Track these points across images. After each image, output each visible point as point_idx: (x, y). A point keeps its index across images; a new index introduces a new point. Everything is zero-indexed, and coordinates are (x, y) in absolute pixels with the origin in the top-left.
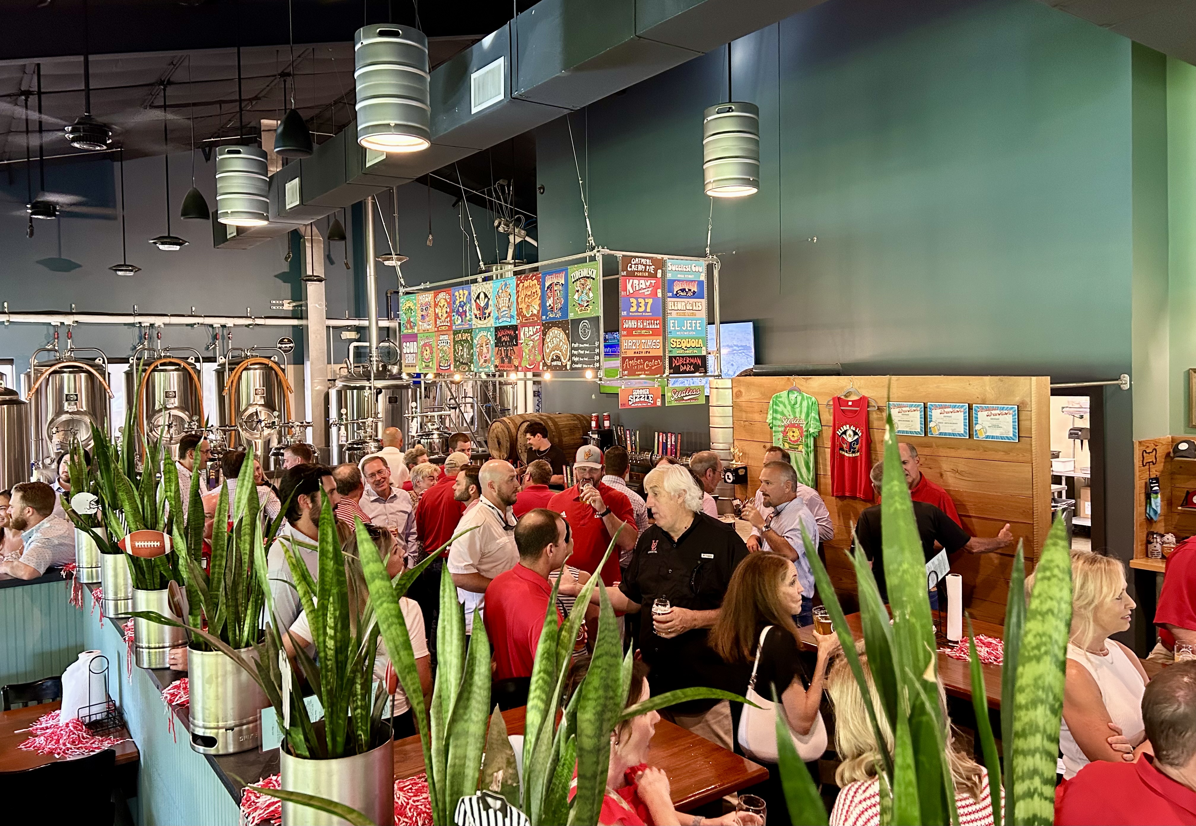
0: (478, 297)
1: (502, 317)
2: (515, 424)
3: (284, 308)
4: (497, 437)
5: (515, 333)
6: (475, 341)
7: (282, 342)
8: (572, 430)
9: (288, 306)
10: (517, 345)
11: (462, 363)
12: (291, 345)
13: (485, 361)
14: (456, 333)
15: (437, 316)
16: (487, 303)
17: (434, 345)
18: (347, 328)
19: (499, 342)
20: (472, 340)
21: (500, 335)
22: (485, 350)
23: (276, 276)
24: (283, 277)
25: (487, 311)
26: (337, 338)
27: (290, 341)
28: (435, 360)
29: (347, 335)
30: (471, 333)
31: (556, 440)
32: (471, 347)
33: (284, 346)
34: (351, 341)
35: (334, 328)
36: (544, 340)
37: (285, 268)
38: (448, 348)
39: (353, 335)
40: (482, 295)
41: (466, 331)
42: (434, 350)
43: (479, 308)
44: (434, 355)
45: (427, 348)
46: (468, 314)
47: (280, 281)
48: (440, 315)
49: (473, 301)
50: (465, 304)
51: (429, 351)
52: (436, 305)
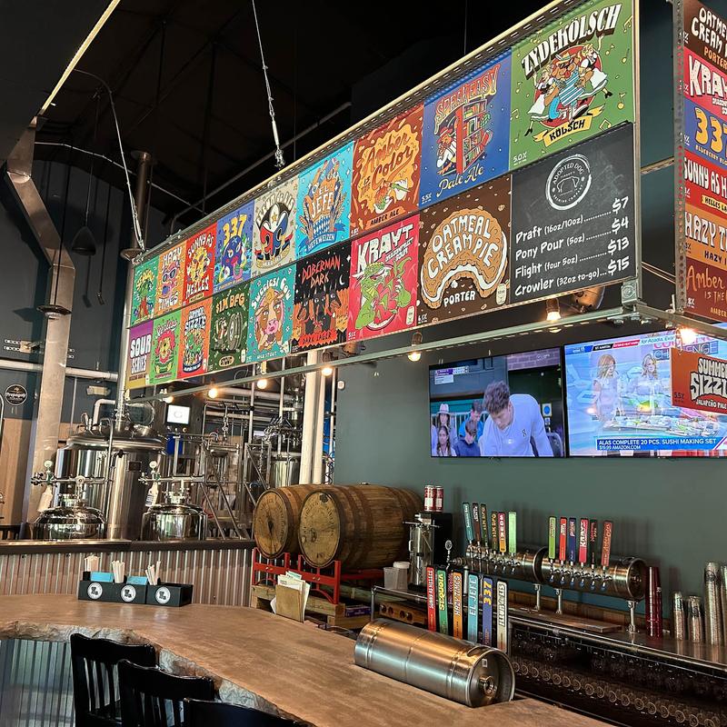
0: (267, 218)
1: (316, 236)
2: (297, 497)
3: (20, 350)
4: (269, 517)
5: (343, 261)
6: (254, 304)
7: (11, 390)
8: (388, 510)
9: (24, 348)
10: (347, 286)
11: (225, 353)
12: (23, 395)
13: (271, 338)
14: (218, 297)
15: (188, 280)
16: (286, 220)
17: (177, 332)
18: (95, 381)
19: (303, 291)
20: (247, 304)
21: (306, 276)
22: (272, 315)
23: (16, 312)
24: (26, 314)
25: (283, 238)
26: (82, 393)
27: (22, 391)
28: (177, 358)
29: (95, 390)
30: (246, 291)
31: (364, 524)
32: (245, 316)
33: (13, 395)
34: (99, 397)
35: (81, 379)
36: (422, 251)
37: (28, 302)
38: (201, 332)
39: (100, 391)
40: (276, 210)
41: (236, 289)
42: (178, 341)
43: (266, 237)
44: (177, 349)
45: (167, 340)
46: (243, 257)
47: (20, 318)
48: (193, 277)
49: (256, 229)
50: (240, 240)
51: (168, 345)
52: (188, 261)
